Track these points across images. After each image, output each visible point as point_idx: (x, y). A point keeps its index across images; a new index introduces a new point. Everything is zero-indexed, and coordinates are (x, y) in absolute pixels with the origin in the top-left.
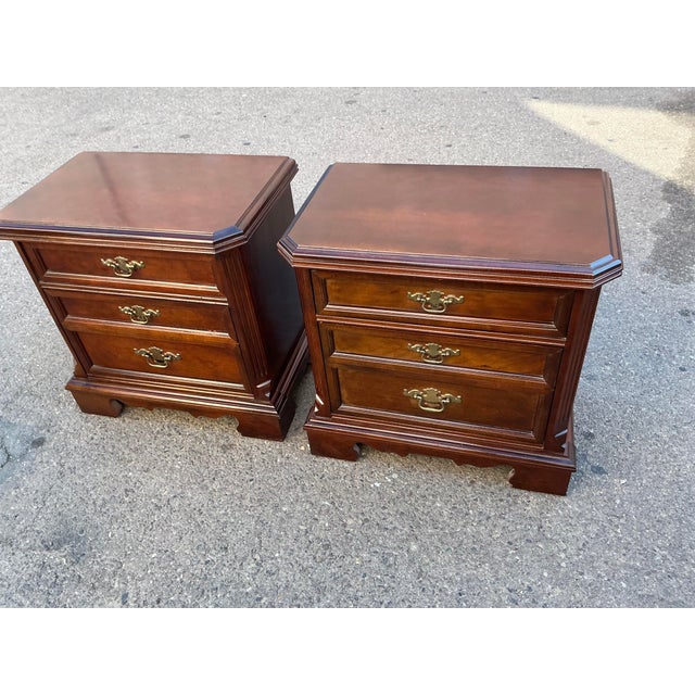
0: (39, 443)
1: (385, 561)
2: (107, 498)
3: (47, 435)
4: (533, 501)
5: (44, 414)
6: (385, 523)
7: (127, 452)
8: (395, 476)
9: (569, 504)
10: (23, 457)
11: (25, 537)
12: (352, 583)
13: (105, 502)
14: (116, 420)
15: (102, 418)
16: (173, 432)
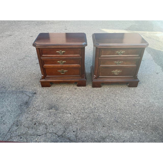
0: (35, 93)
1: (113, 100)
2: (57, 100)
3: (36, 92)
4: (132, 89)
5: (33, 88)
6: (111, 95)
7: (56, 92)
8: (109, 89)
9: (138, 88)
10: (33, 96)
11: (43, 109)
12: (110, 104)
13: (57, 101)
14: (50, 88)
15: (47, 87)
16: (63, 88)
